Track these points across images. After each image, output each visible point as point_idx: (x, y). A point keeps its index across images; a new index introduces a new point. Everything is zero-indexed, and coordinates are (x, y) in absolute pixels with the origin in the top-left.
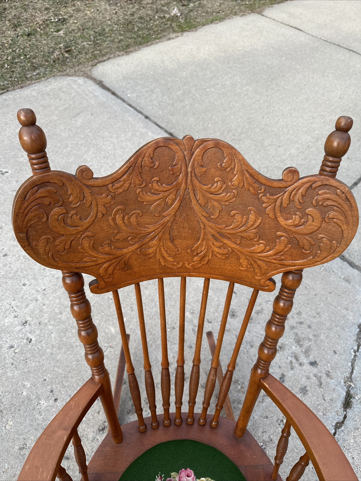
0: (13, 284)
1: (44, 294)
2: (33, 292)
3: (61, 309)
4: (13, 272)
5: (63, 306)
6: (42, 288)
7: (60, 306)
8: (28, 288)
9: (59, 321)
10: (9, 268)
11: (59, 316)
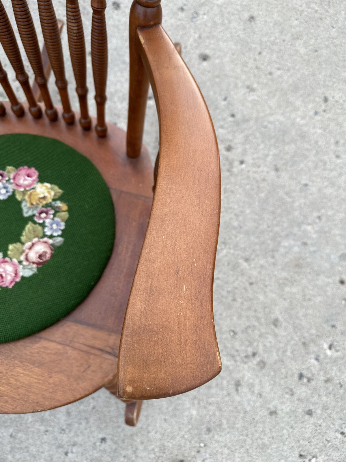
0: (120, 430)
1: (60, 446)
2: (79, 439)
3: (17, 441)
4: (141, 447)
5: (18, 448)
6: (72, 452)
7: (23, 446)
8: (91, 439)
9: (6, 424)
10: (153, 450)
11: (11, 431)
